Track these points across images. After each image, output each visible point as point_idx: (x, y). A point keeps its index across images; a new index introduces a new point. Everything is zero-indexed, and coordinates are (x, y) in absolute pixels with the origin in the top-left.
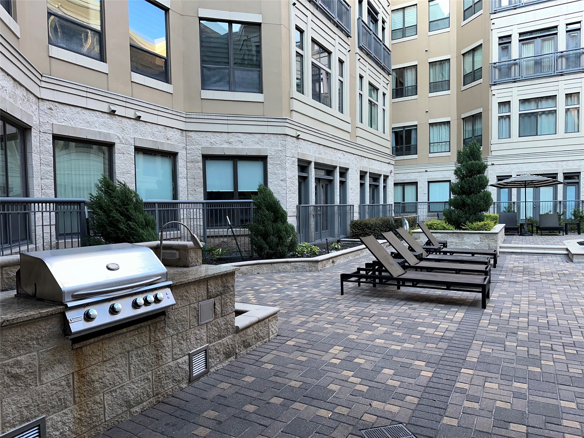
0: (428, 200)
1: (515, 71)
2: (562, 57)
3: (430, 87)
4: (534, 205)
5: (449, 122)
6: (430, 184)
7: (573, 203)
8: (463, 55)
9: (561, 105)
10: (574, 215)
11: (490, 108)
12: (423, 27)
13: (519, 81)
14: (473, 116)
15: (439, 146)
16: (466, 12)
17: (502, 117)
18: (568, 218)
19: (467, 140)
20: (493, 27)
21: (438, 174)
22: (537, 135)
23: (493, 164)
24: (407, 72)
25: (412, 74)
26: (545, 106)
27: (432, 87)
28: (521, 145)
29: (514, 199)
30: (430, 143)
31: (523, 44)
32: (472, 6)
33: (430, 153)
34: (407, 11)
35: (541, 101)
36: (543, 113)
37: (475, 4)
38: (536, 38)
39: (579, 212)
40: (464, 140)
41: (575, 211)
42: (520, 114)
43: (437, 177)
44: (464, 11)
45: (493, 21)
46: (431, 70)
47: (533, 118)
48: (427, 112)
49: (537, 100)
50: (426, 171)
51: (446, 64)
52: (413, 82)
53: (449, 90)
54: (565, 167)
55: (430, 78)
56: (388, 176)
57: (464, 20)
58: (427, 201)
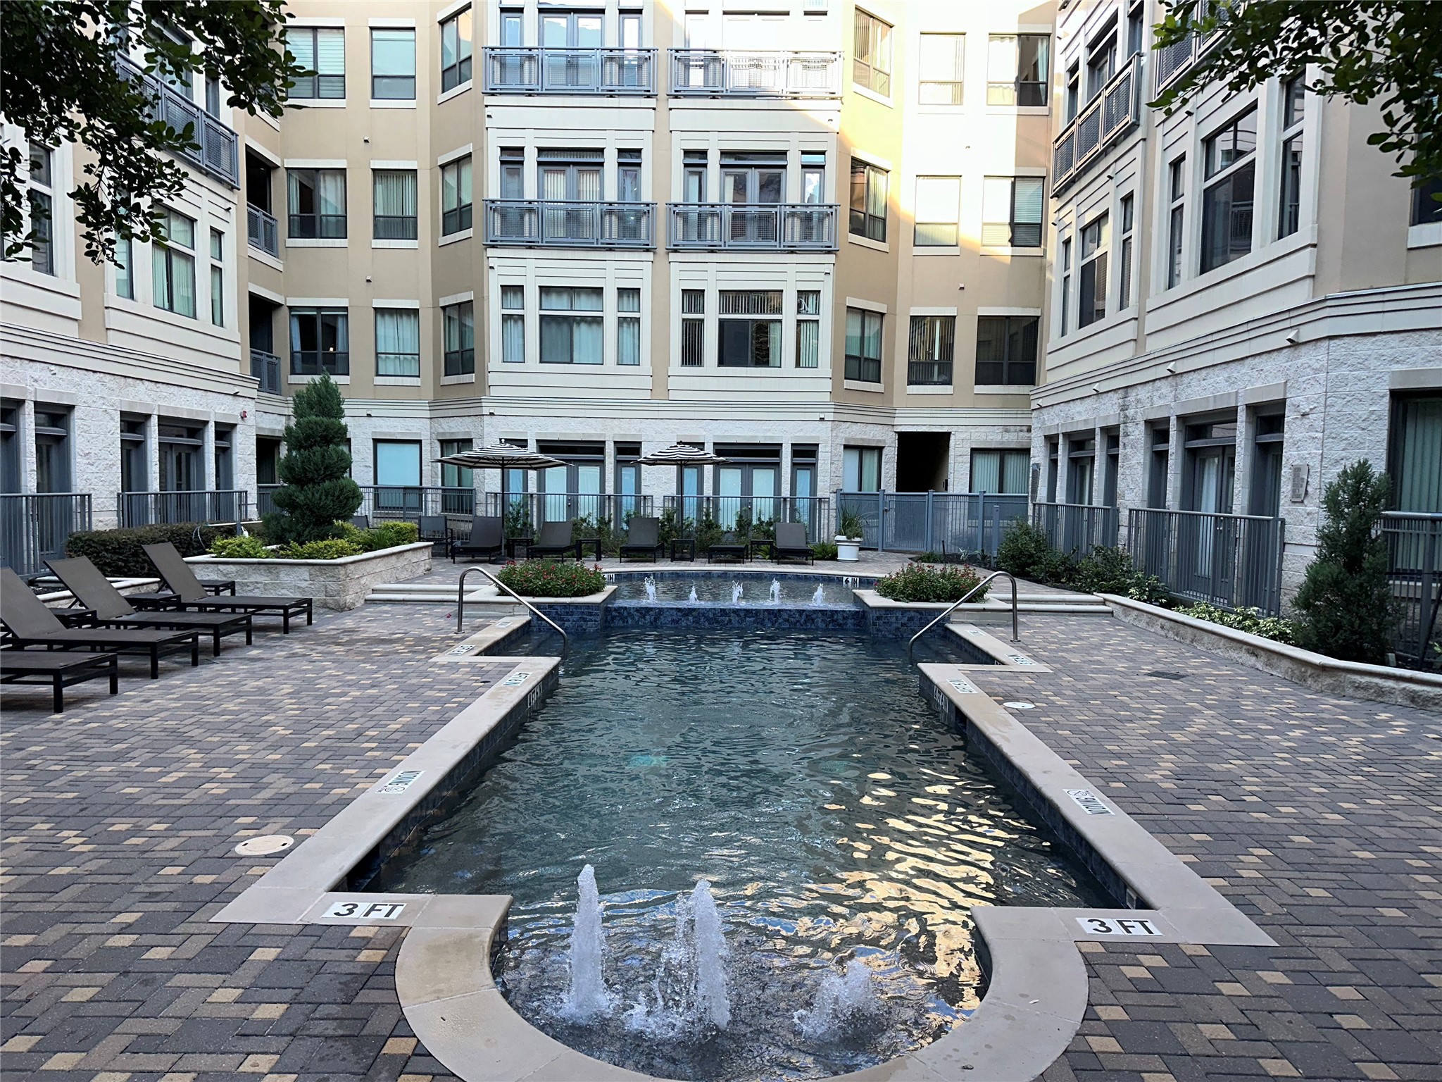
0: (376, 482)
1: (530, 223)
2: (610, 212)
3: (375, 226)
4: (568, 500)
5: (415, 312)
6: (380, 446)
8: (443, 167)
9: (610, 309)
11: (485, 295)
12: (359, 83)
13: (540, 247)
14: (459, 304)
15: (397, 361)
16: (446, 74)
17: (511, 316)
19: (453, 355)
20: (488, 123)
21: (395, 424)
22: (571, 362)
23: (492, 414)
24: (325, 181)
25: (336, 189)
26: (584, 307)
27: (380, 227)
28: (542, 380)
29: (532, 489)
30: (377, 354)
31: (545, 171)
32: (455, 66)
33: (378, 375)
34: (322, 36)
35: (579, 295)
36: (583, 319)
37: (461, 63)
38: (568, 164)
40: (446, 354)
42: (542, 317)
43: (392, 430)
44: (443, 72)
45: (488, 111)
46: (379, 187)
47: (565, 327)
48: (368, 281)
49: (572, 292)
50: (369, 415)
51: (409, 181)
52: (339, 207)
53: (416, 239)
54: (617, 431)
55: (375, 205)
56: (236, 425)
57: (443, 92)
58: (371, 483)
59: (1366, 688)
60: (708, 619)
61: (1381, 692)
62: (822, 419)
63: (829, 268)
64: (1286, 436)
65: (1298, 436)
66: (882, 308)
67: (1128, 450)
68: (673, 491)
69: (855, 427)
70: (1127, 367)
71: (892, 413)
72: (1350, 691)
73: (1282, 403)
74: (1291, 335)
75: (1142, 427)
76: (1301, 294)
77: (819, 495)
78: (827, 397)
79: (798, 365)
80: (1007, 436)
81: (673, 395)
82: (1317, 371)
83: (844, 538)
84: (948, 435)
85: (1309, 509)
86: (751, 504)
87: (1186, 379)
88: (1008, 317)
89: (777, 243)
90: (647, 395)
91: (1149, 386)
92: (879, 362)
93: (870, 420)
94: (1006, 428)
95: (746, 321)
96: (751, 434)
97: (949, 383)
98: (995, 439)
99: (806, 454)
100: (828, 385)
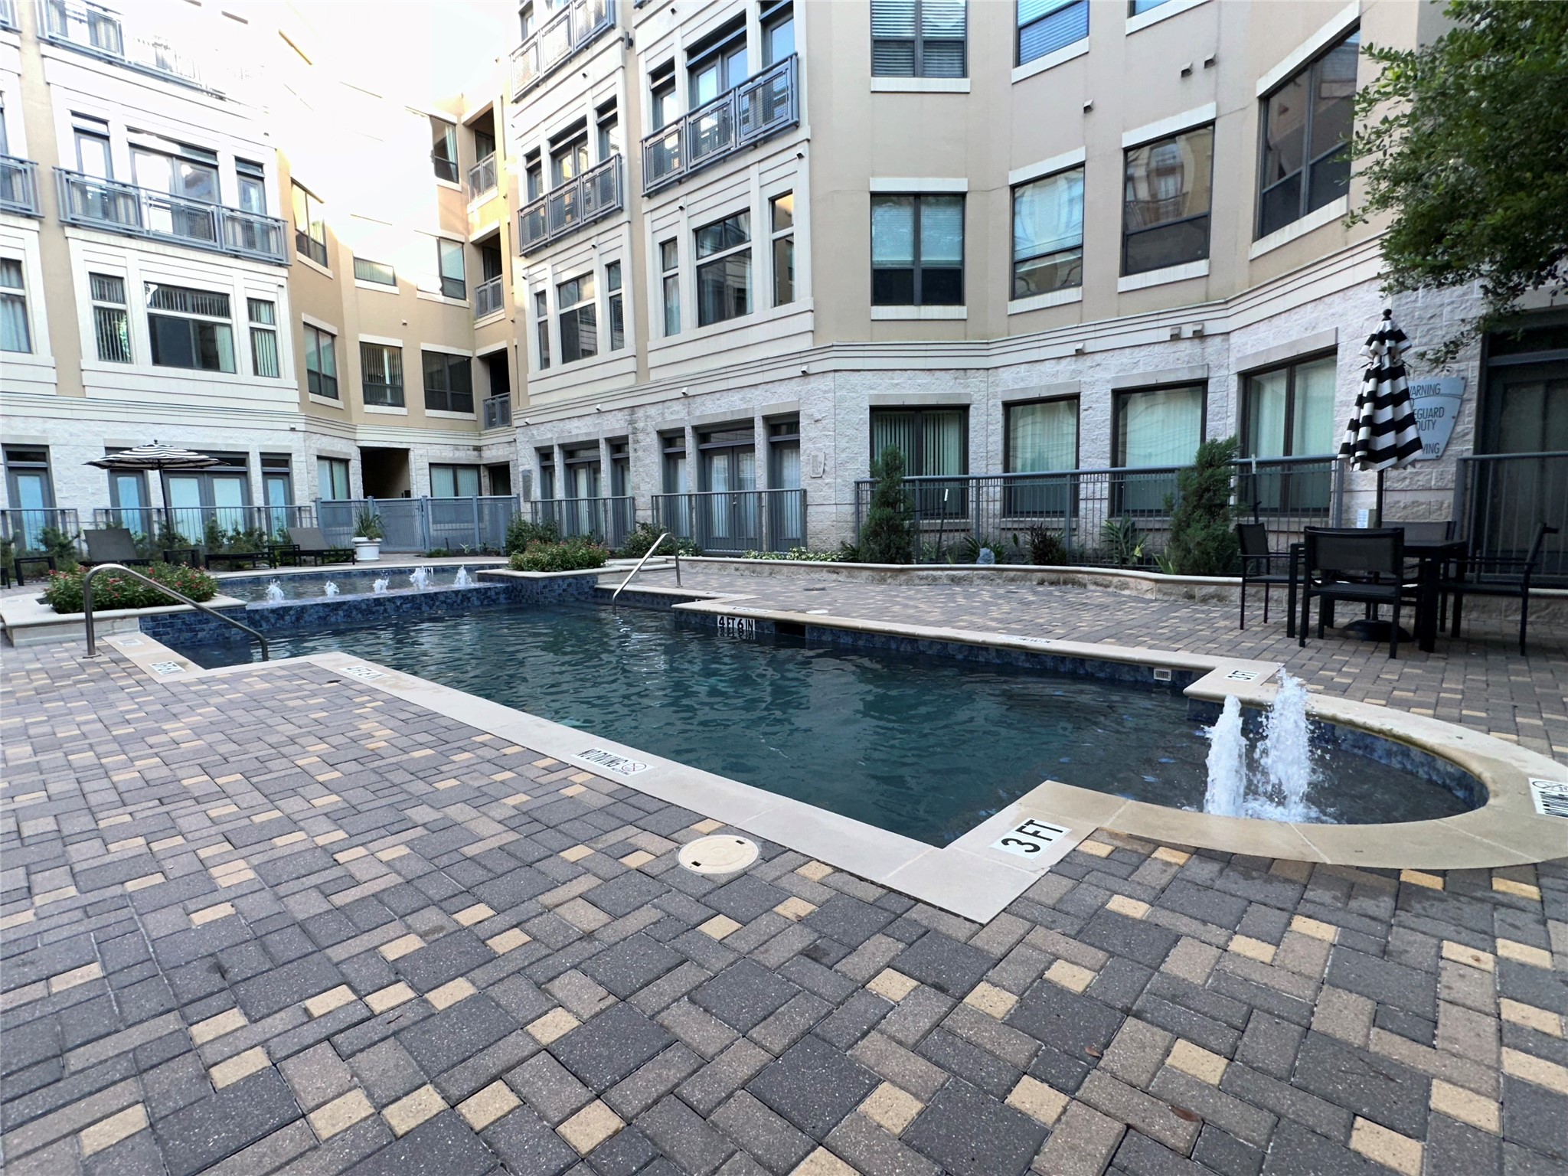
7: (39, 515)
10: (45, 541)
18: (28, 548)
39: (57, 536)
41: (45, 533)
59: (927, 578)
60: (361, 611)
61: (935, 579)
62: (293, 429)
63: (283, 282)
64: (802, 435)
65: (812, 435)
66: (334, 331)
67: (640, 453)
68: (106, 502)
69: (324, 439)
70: (631, 391)
71: (353, 429)
72: (917, 581)
73: (797, 414)
74: (804, 368)
75: (655, 436)
76: (805, 343)
77: (298, 503)
78: (295, 408)
79: (256, 372)
80: (458, 454)
81: (89, 392)
82: (825, 392)
83: (364, 539)
84: (407, 451)
85: (827, 481)
86: (214, 515)
87: (699, 400)
88: (446, 355)
89: (218, 244)
90: (52, 390)
91: (660, 406)
92: (335, 380)
93: (337, 433)
94: (456, 447)
95: (186, 321)
96: (208, 441)
97: (402, 405)
98: (448, 455)
99: (277, 464)
100: (295, 396)
